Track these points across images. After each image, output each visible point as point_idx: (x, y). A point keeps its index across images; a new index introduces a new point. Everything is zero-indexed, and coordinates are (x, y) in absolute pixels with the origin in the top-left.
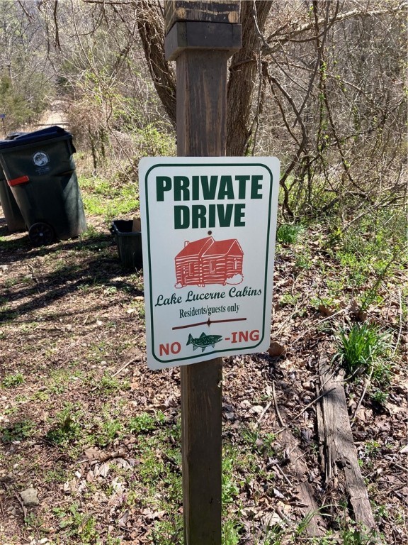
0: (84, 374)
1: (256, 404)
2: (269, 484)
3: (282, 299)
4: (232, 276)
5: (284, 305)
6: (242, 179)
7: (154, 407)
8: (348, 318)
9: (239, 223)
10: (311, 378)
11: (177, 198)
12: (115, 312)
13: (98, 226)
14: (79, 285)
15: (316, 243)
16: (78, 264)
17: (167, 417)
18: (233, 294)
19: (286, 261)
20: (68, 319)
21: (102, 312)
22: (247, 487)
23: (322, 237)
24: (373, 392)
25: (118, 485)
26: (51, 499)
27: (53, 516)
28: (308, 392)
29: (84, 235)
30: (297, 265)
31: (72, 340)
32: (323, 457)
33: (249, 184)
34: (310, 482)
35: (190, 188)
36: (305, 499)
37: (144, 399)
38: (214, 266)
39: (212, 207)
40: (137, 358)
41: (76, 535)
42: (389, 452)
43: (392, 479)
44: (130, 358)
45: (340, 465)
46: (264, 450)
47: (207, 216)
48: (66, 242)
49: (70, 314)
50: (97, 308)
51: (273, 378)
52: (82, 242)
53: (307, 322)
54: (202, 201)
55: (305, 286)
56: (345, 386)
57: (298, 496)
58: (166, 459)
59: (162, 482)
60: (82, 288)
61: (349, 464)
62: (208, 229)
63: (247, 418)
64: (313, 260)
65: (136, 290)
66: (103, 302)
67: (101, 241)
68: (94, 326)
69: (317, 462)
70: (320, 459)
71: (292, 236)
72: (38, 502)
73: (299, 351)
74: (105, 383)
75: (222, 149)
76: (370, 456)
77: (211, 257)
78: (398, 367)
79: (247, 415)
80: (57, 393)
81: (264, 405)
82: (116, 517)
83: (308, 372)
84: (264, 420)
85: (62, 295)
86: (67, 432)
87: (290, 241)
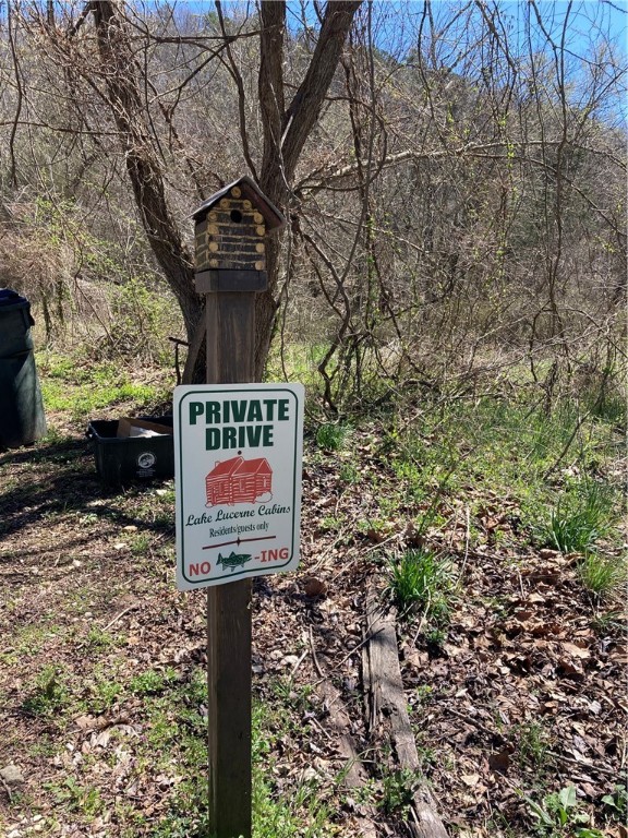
0: (63, 630)
1: (289, 654)
2: (304, 740)
3: (322, 523)
4: (261, 495)
5: (324, 531)
6: (270, 403)
7: (161, 664)
8: (403, 545)
9: (267, 443)
10: (357, 620)
11: (209, 421)
12: (98, 549)
13: (62, 427)
14: (44, 512)
15: (367, 448)
16: (37, 483)
17: (178, 675)
18: (262, 512)
19: (329, 472)
20: (32, 559)
21: (79, 548)
22: (279, 744)
23: (375, 440)
24: (430, 632)
25: (123, 754)
26: (39, 775)
27: (44, 792)
28: (353, 636)
29: (42, 440)
30: (341, 478)
31: (41, 587)
32: (368, 706)
33: (276, 407)
34: (352, 735)
35: (221, 412)
36: (346, 751)
37: (147, 656)
38: (244, 485)
39: (242, 429)
40: (133, 606)
41: (77, 808)
42: (444, 697)
43: (444, 725)
44: (123, 607)
45: (386, 713)
46: (299, 703)
47: (237, 437)
48: (16, 451)
49: (34, 553)
50: (72, 544)
51: (310, 622)
52: (40, 450)
53: (353, 551)
54: (232, 423)
55: (352, 505)
56: (396, 628)
57: (338, 750)
58: (181, 722)
59: (177, 746)
60: (49, 517)
61: (395, 710)
62: (238, 449)
63: (279, 671)
64: (363, 472)
65: (125, 517)
66: (79, 535)
67: (68, 449)
68: (70, 568)
69: (360, 713)
70: (364, 709)
71: (335, 439)
72: (23, 779)
73: (342, 588)
74: (94, 639)
75: (251, 376)
76: (423, 704)
77: (240, 476)
78: (460, 602)
79: (279, 668)
80: (29, 654)
81: (298, 654)
82: (124, 787)
83: (354, 613)
84: (299, 672)
85: (19, 528)
86: (50, 699)
87: (334, 446)
